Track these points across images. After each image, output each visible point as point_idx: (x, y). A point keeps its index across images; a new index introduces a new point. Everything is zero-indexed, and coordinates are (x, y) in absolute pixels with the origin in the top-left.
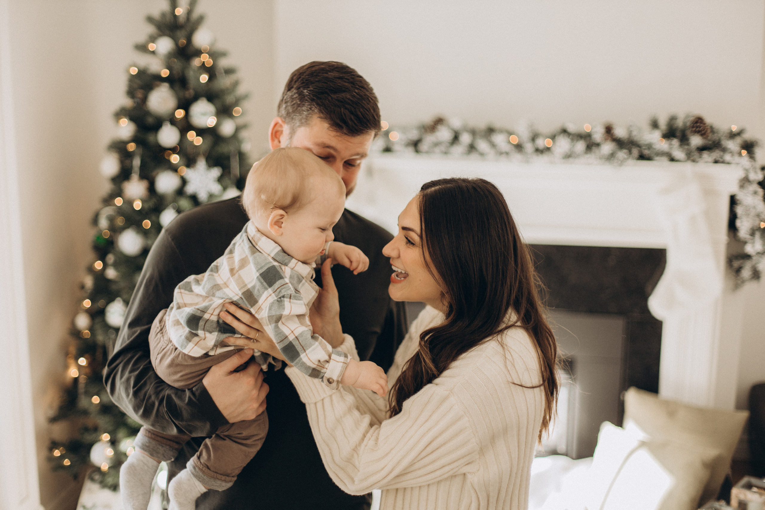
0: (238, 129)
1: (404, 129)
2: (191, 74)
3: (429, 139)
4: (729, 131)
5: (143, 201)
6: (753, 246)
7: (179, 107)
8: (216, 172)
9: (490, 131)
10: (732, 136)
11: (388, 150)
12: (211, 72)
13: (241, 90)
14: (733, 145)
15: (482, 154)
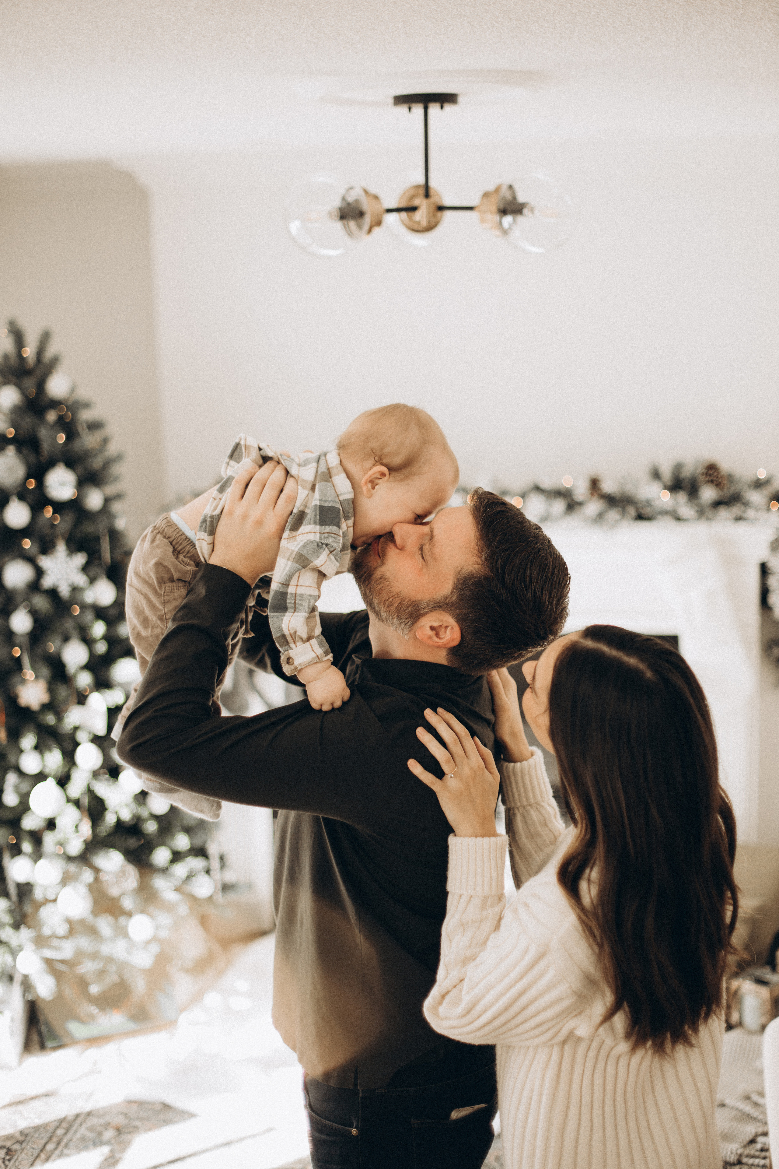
0: (107, 501)
2: (44, 433)
4: (754, 478)
7: (29, 476)
8: (80, 559)
10: (759, 485)
12: (70, 428)
13: (112, 449)
14: (756, 497)
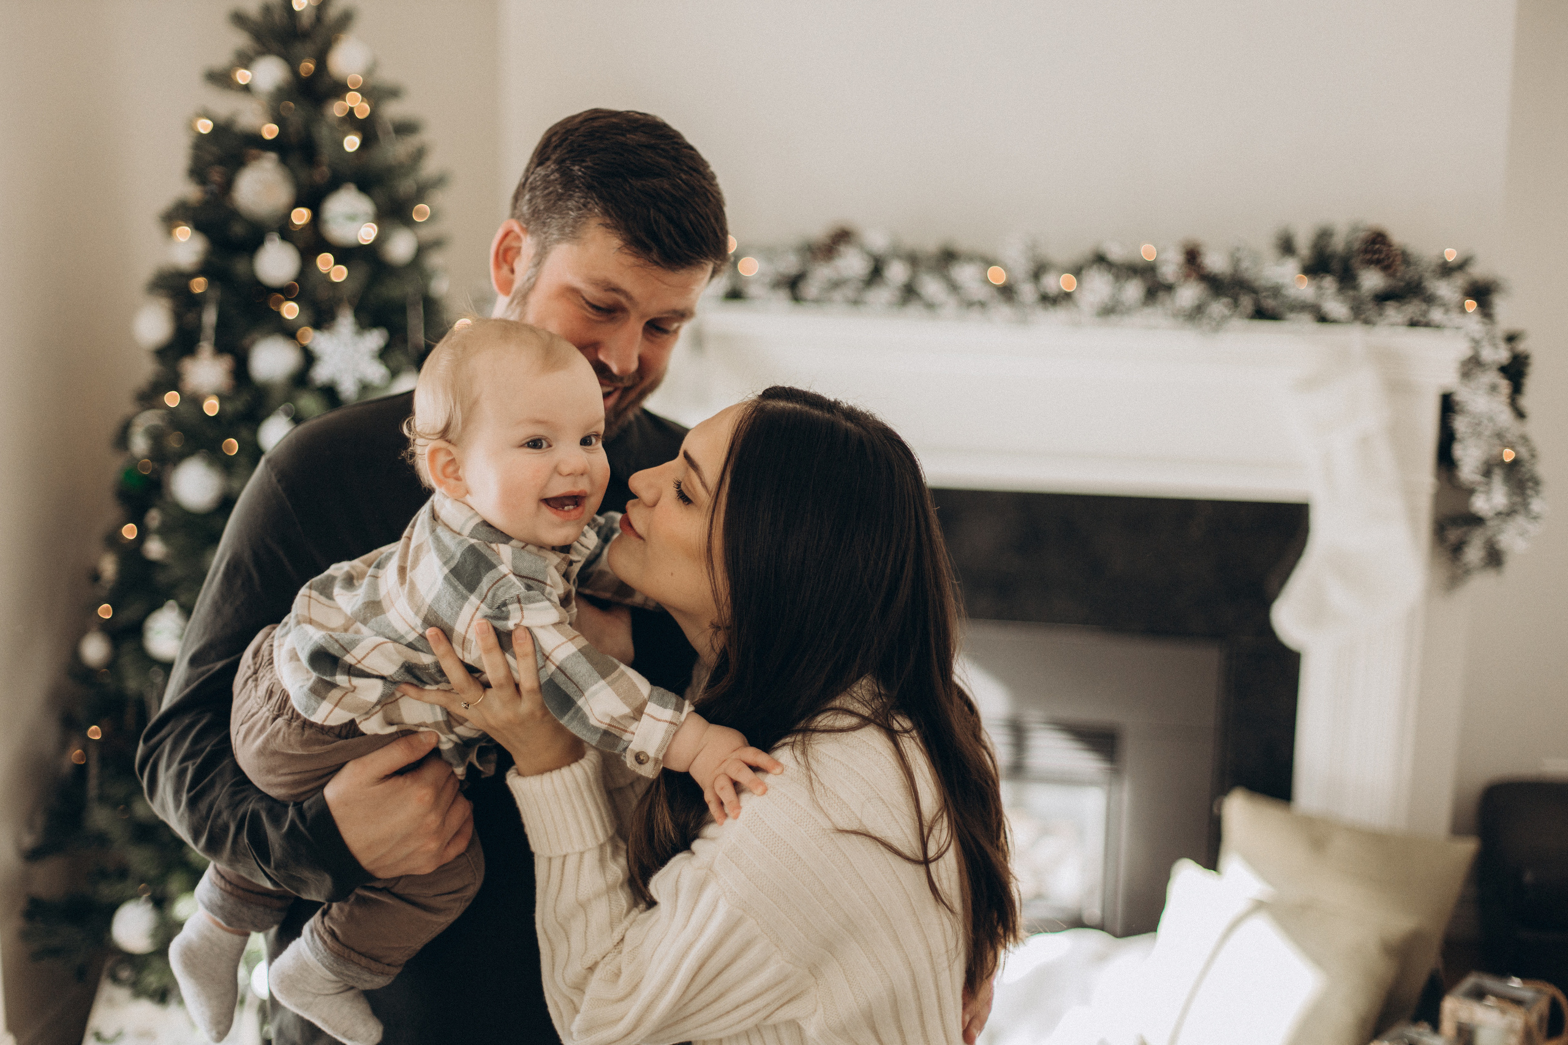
0: (422, 250)
1: (768, 253)
2: (323, 133)
3: (822, 273)
4: (1441, 261)
5: (222, 398)
6: (1489, 500)
7: (298, 203)
8: (375, 339)
9: (948, 257)
10: (1447, 270)
11: (735, 295)
12: (368, 129)
13: (430, 167)
14: (1446, 290)
15: (930, 306)
